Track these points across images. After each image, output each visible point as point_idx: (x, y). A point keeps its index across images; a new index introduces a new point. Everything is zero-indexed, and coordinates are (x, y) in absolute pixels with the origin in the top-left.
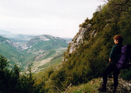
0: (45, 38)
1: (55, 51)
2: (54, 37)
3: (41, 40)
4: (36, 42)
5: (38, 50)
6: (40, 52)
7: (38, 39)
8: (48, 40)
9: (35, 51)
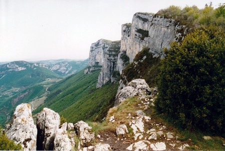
0: (17, 66)
1: (42, 87)
2: (33, 64)
3: (11, 70)
4: (3, 74)
5: (10, 88)
6: (14, 91)
7: (4, 70)
8: (23, 69)
9: (5, 90)
